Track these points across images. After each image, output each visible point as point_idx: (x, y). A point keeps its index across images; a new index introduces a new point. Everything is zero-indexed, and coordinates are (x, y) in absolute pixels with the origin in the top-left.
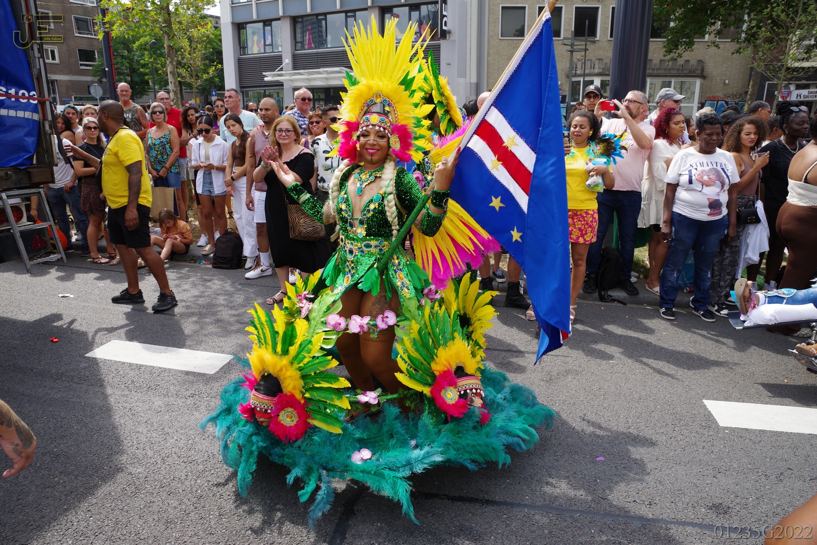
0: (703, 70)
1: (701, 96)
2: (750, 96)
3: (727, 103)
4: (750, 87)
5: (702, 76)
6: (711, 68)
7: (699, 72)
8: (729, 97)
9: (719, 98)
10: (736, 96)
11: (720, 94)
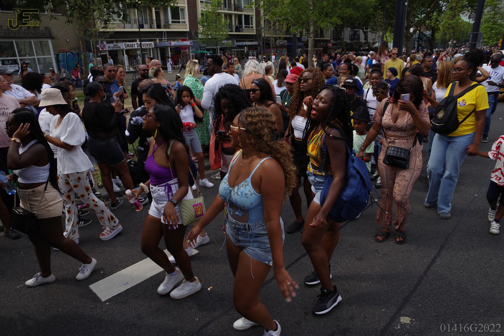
0: (50, 33)
1: (54, 50)
2: (83, 49)
3: (72, 53)
4: (81, 44)
5: (52, 38)
6: (54, 32)
7: (48, 35)
8: (72, 49)
9: (67, 51)
10: (76, 48)
11: (66, 48)
